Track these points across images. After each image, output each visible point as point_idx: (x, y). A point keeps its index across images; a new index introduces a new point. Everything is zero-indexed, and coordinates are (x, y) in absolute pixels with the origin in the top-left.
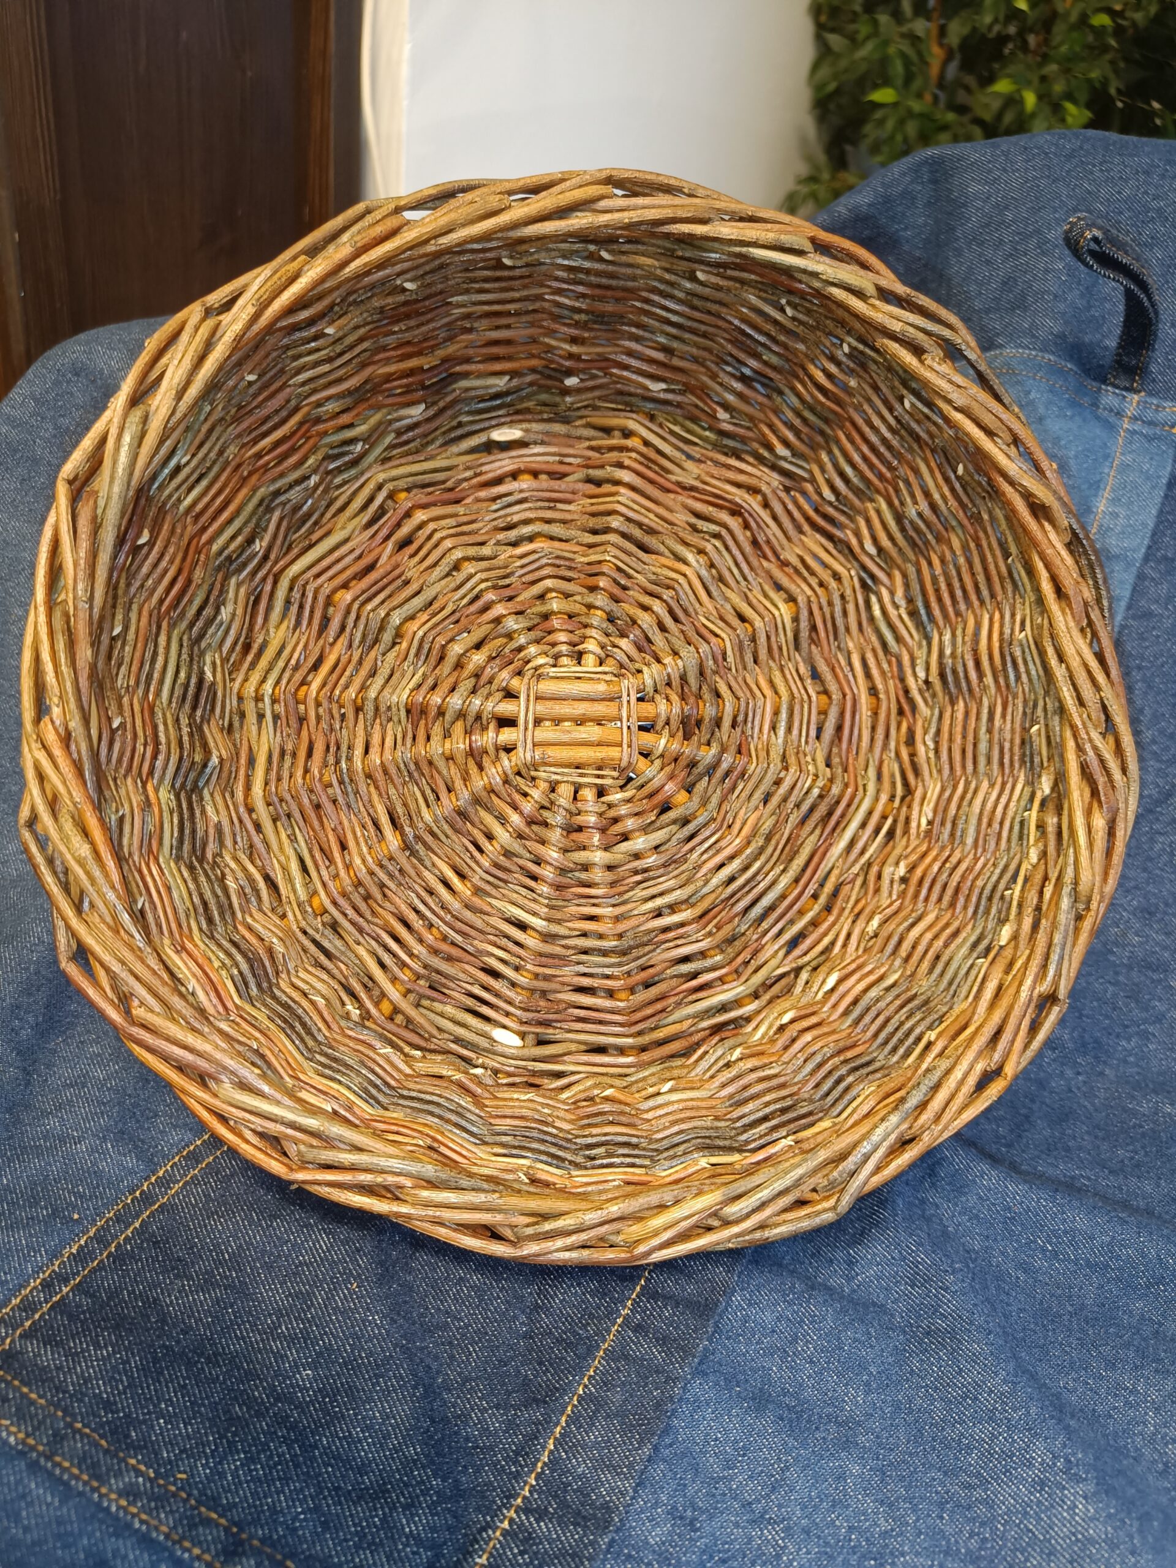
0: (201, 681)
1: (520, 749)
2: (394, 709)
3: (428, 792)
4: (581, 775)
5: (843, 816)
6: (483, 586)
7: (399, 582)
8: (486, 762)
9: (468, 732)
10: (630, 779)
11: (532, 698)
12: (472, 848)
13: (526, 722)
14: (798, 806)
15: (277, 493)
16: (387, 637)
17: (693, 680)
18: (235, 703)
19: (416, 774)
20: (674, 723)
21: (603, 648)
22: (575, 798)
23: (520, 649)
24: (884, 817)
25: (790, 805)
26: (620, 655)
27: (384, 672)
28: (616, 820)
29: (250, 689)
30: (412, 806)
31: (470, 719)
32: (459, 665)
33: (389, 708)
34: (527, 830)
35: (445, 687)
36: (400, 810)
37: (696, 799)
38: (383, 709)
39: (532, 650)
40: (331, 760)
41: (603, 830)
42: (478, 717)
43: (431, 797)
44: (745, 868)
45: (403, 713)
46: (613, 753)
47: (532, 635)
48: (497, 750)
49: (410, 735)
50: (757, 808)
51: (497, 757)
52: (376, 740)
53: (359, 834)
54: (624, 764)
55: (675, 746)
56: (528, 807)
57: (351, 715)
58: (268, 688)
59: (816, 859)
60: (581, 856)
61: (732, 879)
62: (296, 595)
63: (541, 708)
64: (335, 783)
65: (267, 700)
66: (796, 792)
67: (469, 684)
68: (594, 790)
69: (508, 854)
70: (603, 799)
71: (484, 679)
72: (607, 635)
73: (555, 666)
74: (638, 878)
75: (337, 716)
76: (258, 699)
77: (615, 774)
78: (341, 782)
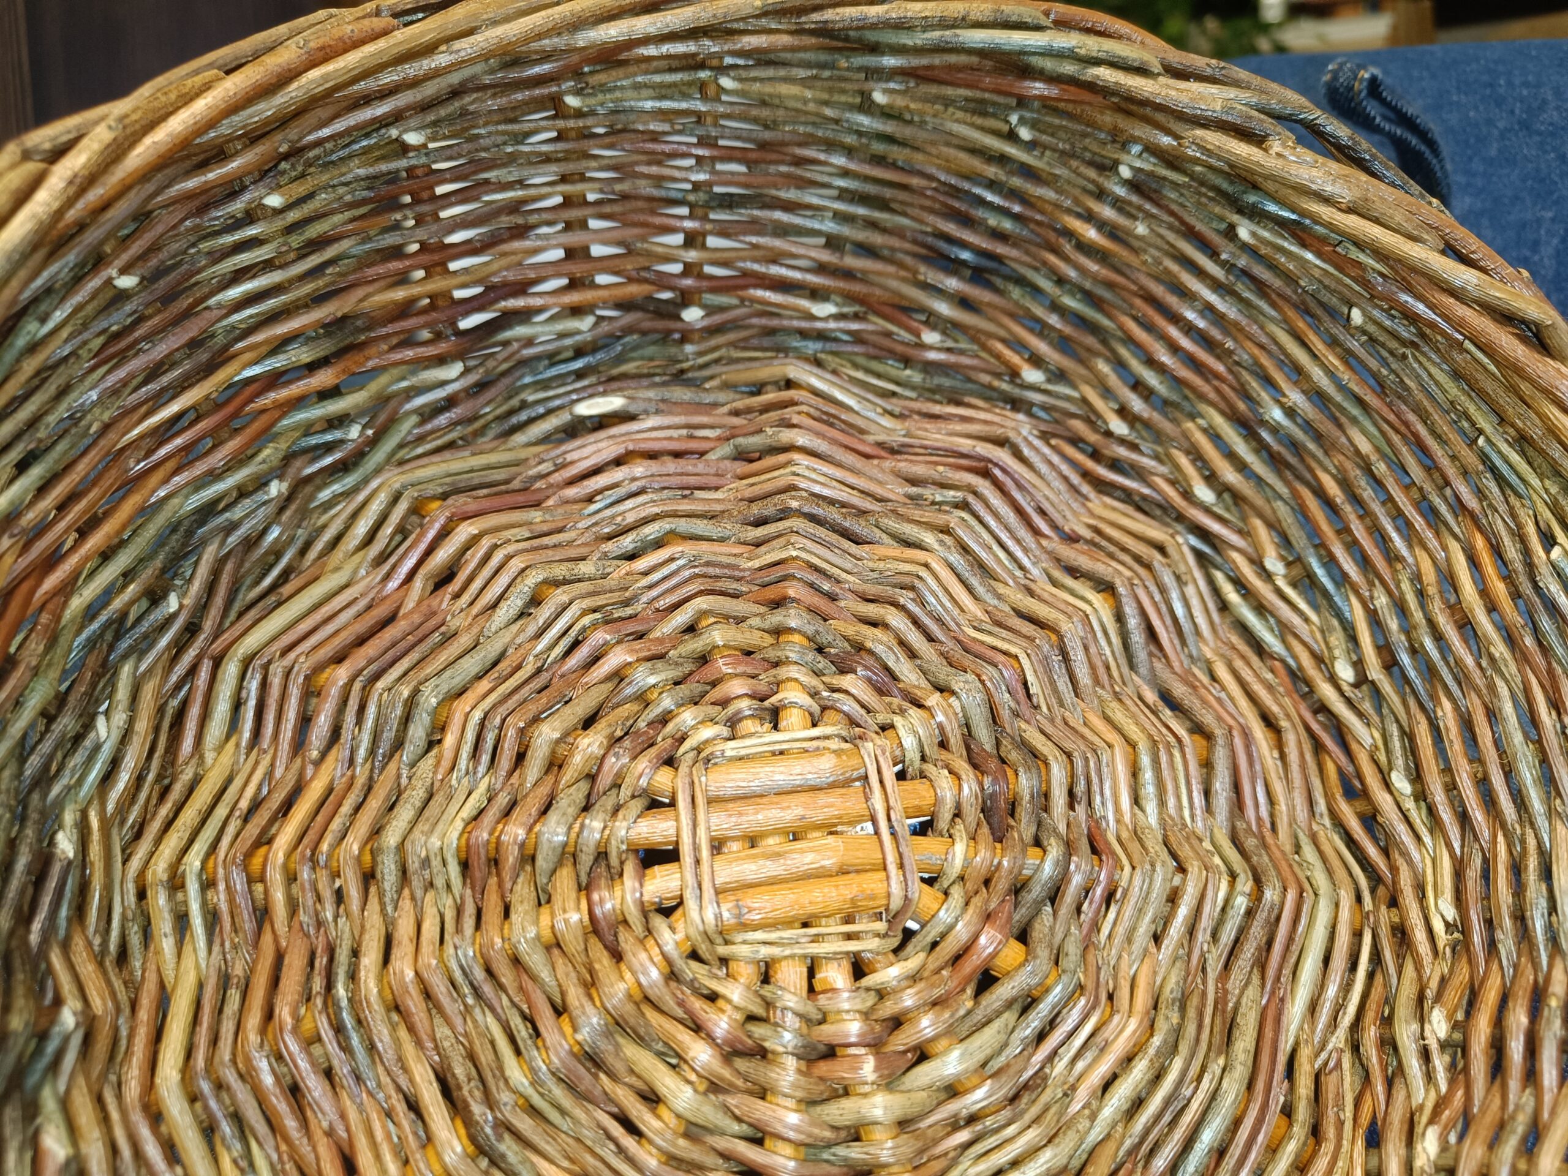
0: (44, 859)
1: (691, 903)
2: (436, 863)
3: (516, 1022)
4: (816, 939)
5: (1290, 939)
6: (586, 620)
7: (436, 637)
8: (626, 942)
9: (585, 888)
10: (908, 934)
11: (700, 801)
12: (617, 1130)
13: (696, 848)
14: (1215, 936)
15: (208, 510)
16: (417, 732)
17: (984, 734)
18: (131, 898)
19: (487, 989)
20: (972, 813)
21: (814, 694)
22: (811, 989)
23: (664, 719)
24: (1358, 935)
25: (1203, 936)
26: (848, 705)
27: (416, 795)
28: (897, 1022)
29: (160, 868)
30: (485, 1057)
31: (586, 859)
32: (555, 764)
33: (426, 862)
34: (726, 1073)
35: (532, 805)
36: (460, 1070)
37: (1043, 954)
38: (413, 865)
39: (688, 717)
40: (318, 984)
41: (875, 1045)
42: (602, 855)
43: (522, 1031)
44: (1158, 1078)
45: (454, 869)
46: (872, 883)
47: (684, 690)
48: (645, 914)
49: (470, 910)
50: (1146, 952)
51: (649, 931)
52: (404, 929)
53: (379, 1134)
54: (896, 903)
55: (983, 857)
56: (722, 1024)
57: (353, 893)
58: (193, 861)
59: (1268, 1033)
60: (842, 1111)
61: (1138, 1104)
62: (253, 686)
63: (720, 821)
64: (327, 1034)
65: (193, 887)
66: (1207, 909)
67: (579, 793)
68: (846, 966)
69: (693, 1131)
70: (867, 981)
71: (605, 780)
72: (818, 674)
73: (733, 738)
74: (963, 1136)
75: (328, 895)
76: (175, 883)
77: (881, 926)
78: (339, 1029)
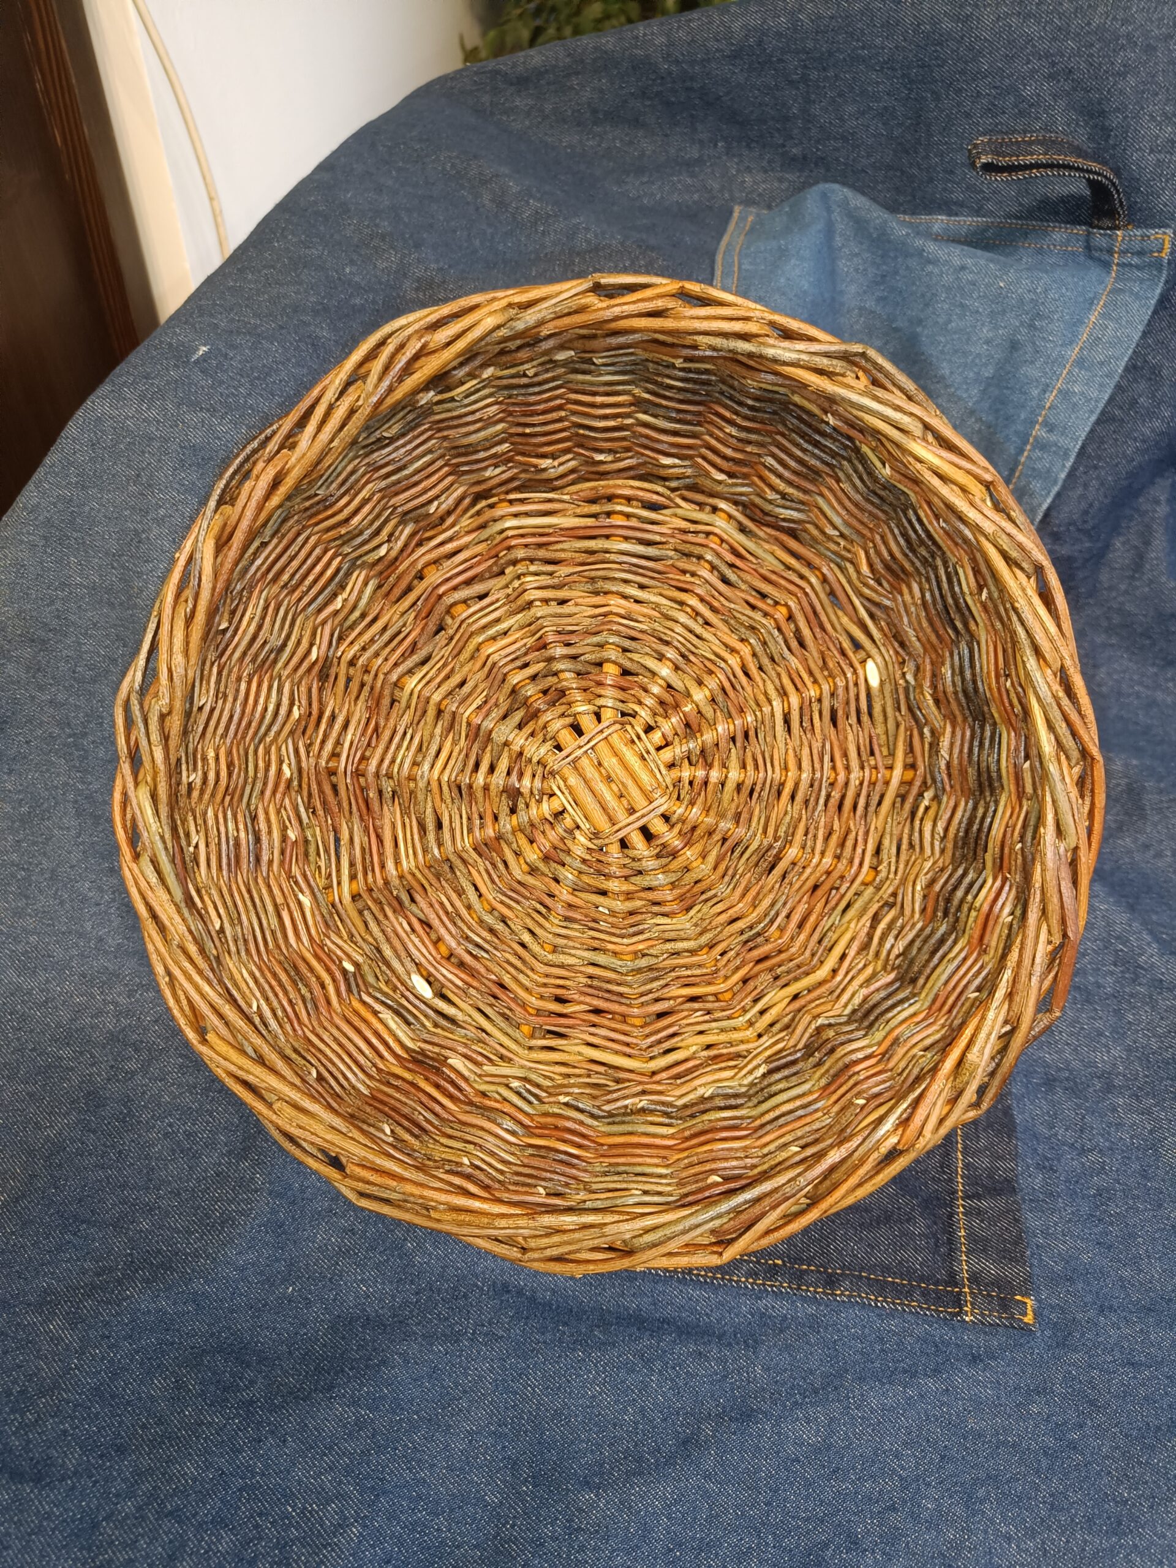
0: (770, 1072)
1: (662, 810)
2: (694, 920)
3: (736, 854)
4: (648, 752)
5: (534, 535)
6: (556, 921)
7: (595, 983)
8: (687, 827)
9: (674, 854)
10: (625, 714)
11: (616, 827)
12: (755, 795)
13: (638, 819)
14: (551, 574)
15: (593, 1116)
16: (643, 962)
17: (518, 716)
18: (765, 1038)
19: (730, 872)
20: (560, 709)
21: (539, 801)
22: (667, 745)
23: (584, 861)
24: (511, 502)
25: (555, 581)
26: (537, 783)
27: (669, 946)
28: (662, 703)
29: (750, 1033)
30: (754, 858)
31: (664, 861)
32: (629, 896)
33: (696, 925)
34: (716, 763)
35: (651, 895)
36: (764, 865)
37: (602, 652)
38: (699, 929)
39: (579, 851)
40: (760, 939)
41: (677, 706)
42: (658, 856)
43: (739, 850)
44: (626, 581)
45: (692, 912)
46: (615, 739)
47: (568, 860)
48: (672, 826)
49: (704, 897)
50: (577, 605)
51: (678, 820)
52: (724, 918)
53: (800, 883)
54: (618, 726)
55: (578, 696)
56: (700, 773)
57: (719, 949)
58: (741, 1021)
59: (581, 533)
60: (707, 710)
61: (642, 587)
62: (656, 1051)
63: (620, 815)
64: (776, 925)
65: (748, 1016)
66: (544, 583)
67: (638, 880)
68: (650, 735)
69: (742, 765)
70: (652, 724)
71: (627, 872)
72: (528, 805)
73: (578, 827)
74: (692, 658)
75: (726, 958)
76: (751, 1023)
77: (628, 727)
78: (772, 922)
